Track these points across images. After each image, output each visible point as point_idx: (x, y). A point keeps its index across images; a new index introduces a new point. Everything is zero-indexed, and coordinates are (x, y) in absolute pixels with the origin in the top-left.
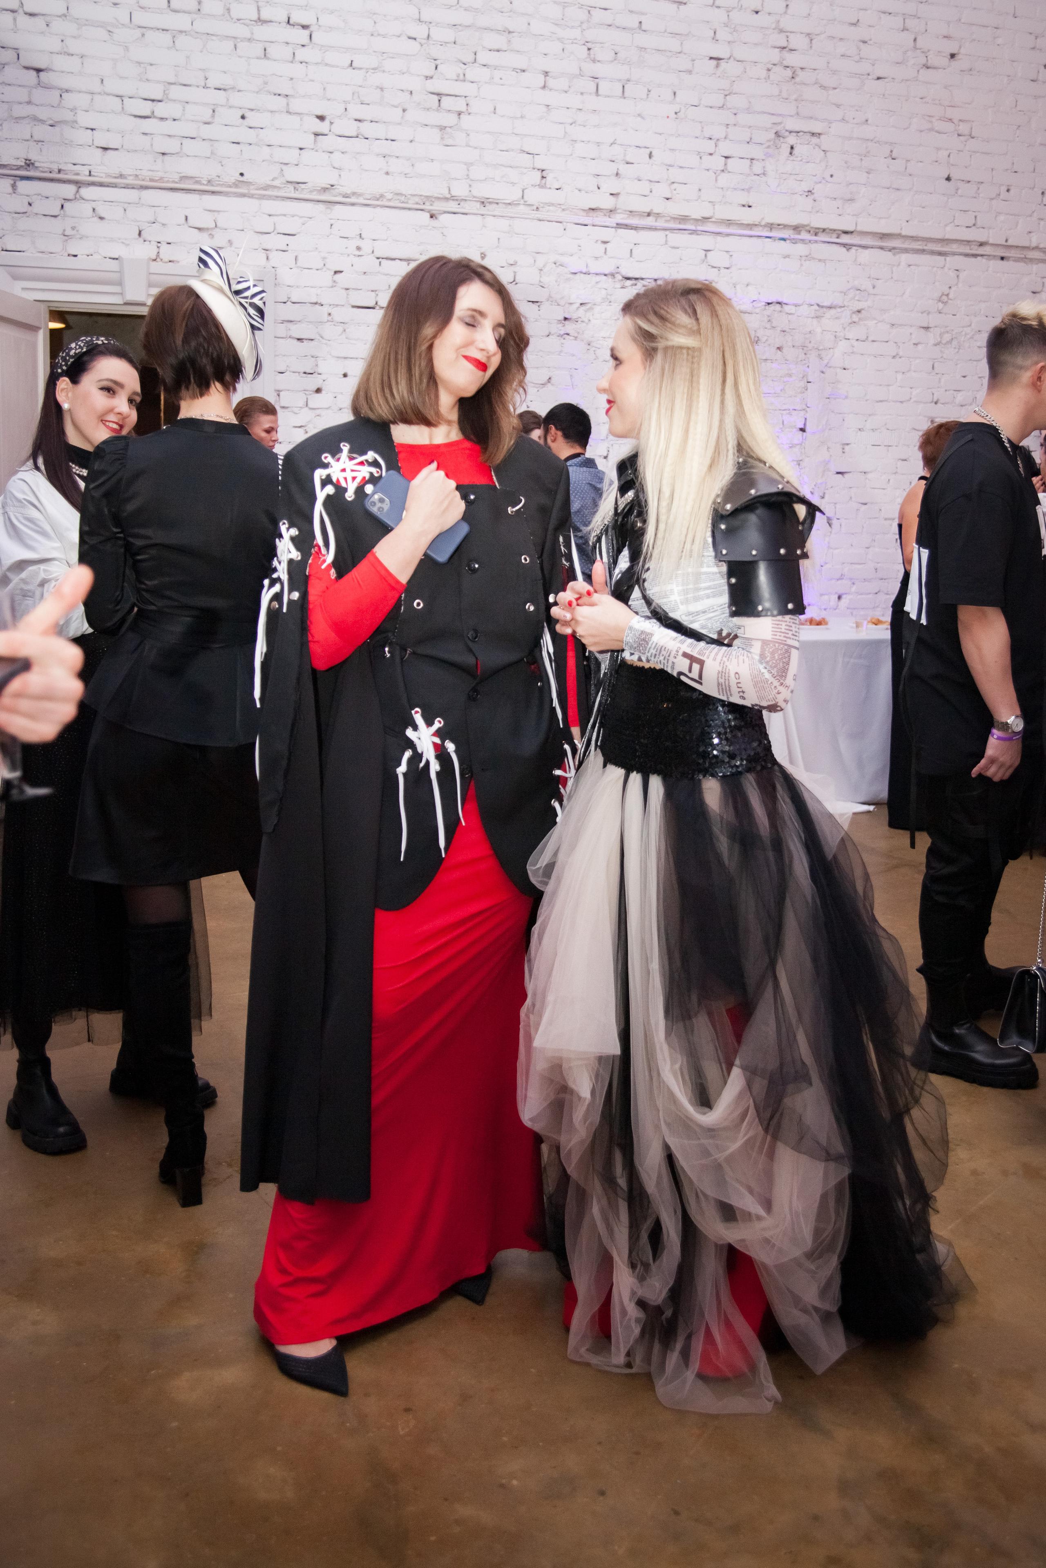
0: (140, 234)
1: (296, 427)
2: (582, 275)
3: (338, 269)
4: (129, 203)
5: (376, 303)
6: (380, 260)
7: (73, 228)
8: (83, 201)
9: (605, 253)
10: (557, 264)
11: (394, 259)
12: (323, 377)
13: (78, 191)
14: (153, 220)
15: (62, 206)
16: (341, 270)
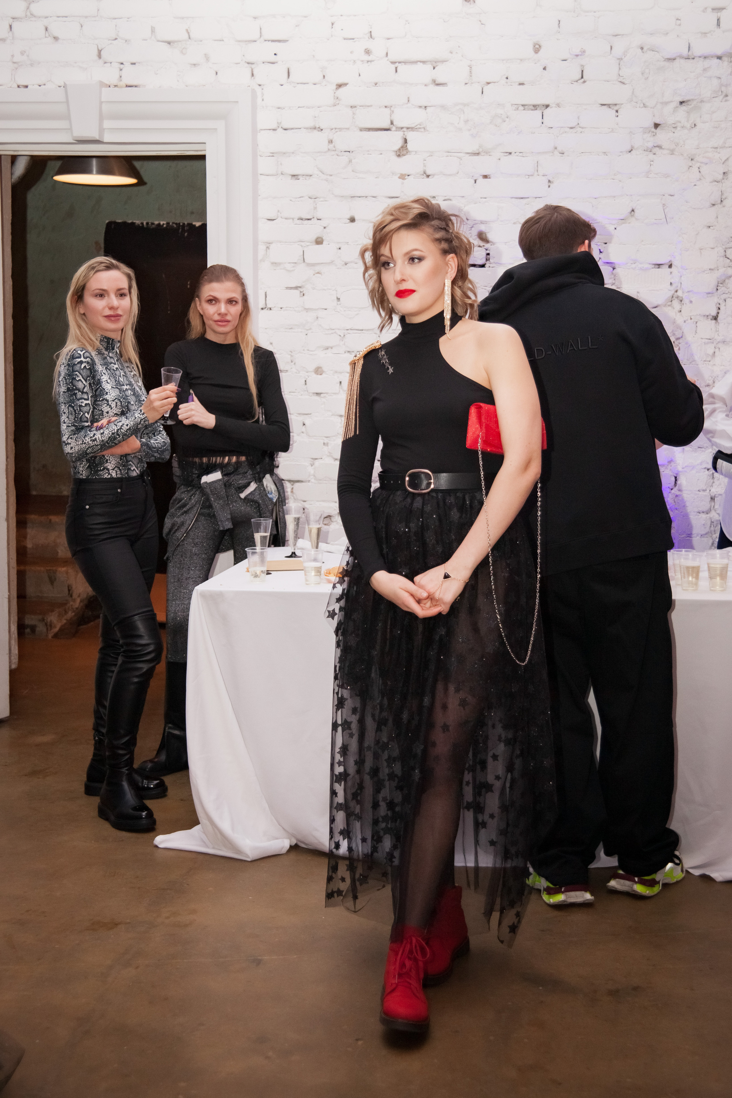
0: (100, 56)
1: (291, 288)
2: (682, 61)
3: (340, 82)
4: (86, 17)
5: (392, 123)
6: (397, 64)
7: (22, 53)
8: (33, 19)
9: (718, 24)
10: (645, 49)
11: (416, 62)
12: (324, 223)
13: (28, 8)
14: (114, 37)
15: (11, 26)
16: (345, 82)
